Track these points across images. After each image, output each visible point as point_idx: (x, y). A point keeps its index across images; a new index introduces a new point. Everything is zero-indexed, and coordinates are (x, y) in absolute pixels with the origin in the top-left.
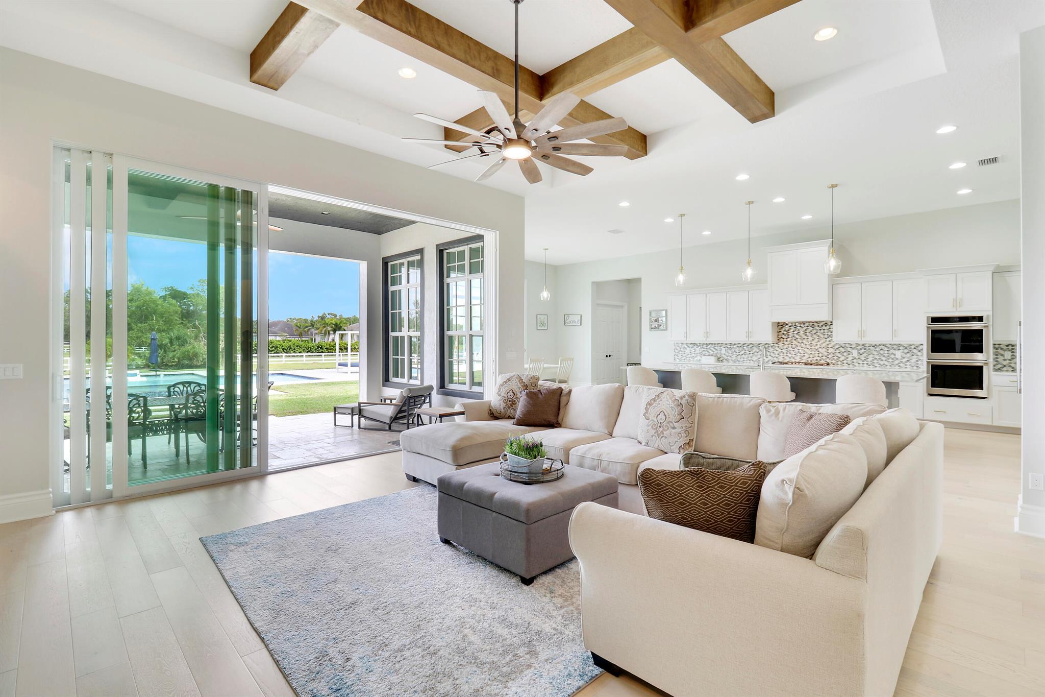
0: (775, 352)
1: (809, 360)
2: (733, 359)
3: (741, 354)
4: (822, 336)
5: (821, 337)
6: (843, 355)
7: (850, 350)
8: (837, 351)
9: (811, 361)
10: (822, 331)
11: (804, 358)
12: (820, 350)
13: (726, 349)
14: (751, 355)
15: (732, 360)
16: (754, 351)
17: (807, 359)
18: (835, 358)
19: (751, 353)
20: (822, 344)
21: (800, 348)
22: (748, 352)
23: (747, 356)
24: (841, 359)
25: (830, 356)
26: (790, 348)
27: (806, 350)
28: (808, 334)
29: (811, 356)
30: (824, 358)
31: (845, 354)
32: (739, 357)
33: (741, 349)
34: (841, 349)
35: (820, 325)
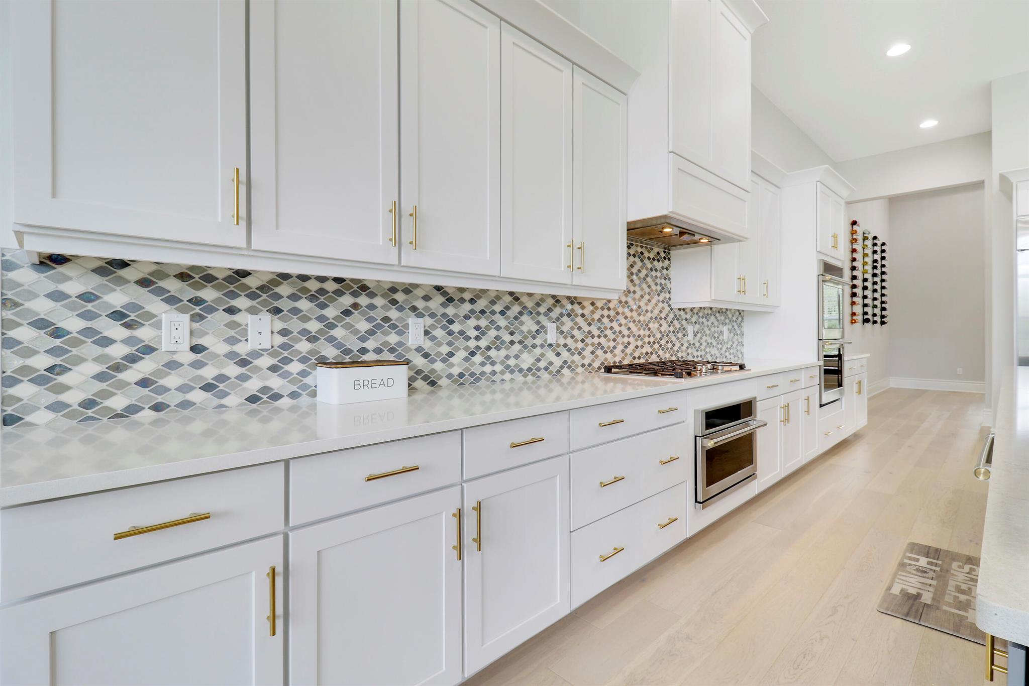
0: (576, 332)
1: (637, 354)
2: (456, 371)
3: (483, 343)
4: (654, 287)
5: (652, 290)
6: (678, 338)
7: (684, 322)
8: (672, 329)
9: (639, 358)
10: (654, 273)
11: (629, 350)
12: (651, 325)
13: (429, 321)
14: (517, 347)
15: (450, 376)
16: (524, 328)
17: (634, 351)
18: (670, 345)
19: (517, 337)
20: (654, 308)
21: (623, 321)
22: (507, 338)
23: (503, 353)
24: (676, 348)
25: (663, 342)
26: (605, 320)
27: (631, 325)
28: (634, 277)
29: (639, 343)
30: (656, 346)
31: (680, 335)
32: (478, 359)
33: (483, 323)
34: (675, 322)
35: (652, 256)
